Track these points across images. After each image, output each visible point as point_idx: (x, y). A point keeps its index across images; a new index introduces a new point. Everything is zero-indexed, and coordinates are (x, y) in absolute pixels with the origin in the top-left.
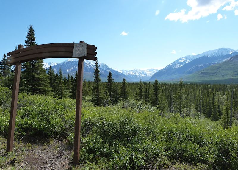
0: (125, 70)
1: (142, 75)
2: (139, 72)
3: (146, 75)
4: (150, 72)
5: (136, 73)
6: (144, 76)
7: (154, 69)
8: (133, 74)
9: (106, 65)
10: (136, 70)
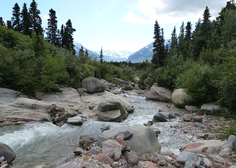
0: (98, 51)
1: (116, 57)
2: (113, 53)
3: (119, 56)
4: (122, 54)
5: (109, 54)
6: (117, 57)
7: (125, 51)
8: (106, 55)
9: (80, 44)
10: (109, 52)
